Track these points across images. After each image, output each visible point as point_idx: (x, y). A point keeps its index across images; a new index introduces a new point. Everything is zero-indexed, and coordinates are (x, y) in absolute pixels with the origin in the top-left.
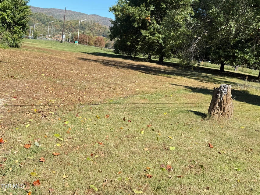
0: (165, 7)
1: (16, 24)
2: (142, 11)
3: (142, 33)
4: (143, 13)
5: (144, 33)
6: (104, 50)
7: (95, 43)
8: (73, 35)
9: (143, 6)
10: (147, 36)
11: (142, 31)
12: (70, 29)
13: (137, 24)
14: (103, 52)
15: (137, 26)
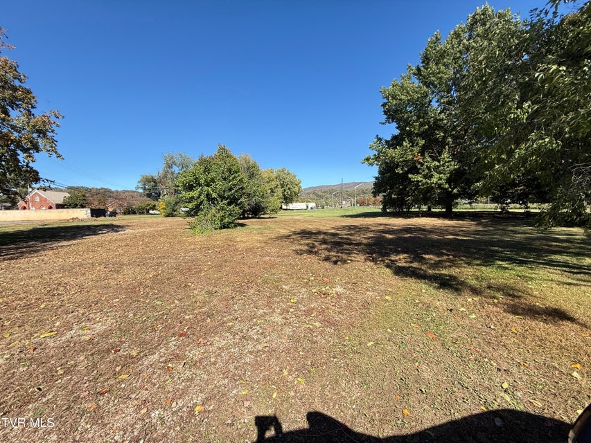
2: (405, 150)
3: (411, 179)
4: (408, 152)
5: (415, 178)
10: (419, 182)
11: (410, 176)
13: (402, 169)
15: (401, 172)
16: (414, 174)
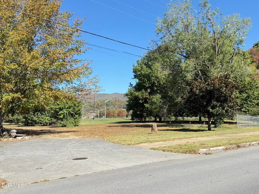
0: (156, 89)
1: (76, 114)
2: (143, 93)
3: (145, 106)
4: (144, 94)
5: (146, 105)
6: (125, 119)
7: (118, 115)
8: (100, 112)
9: (143, 91)
10: (148, 107)
11: (145, 104)
12: (97, 107)
13: (142, 101)
14: (124, 121)
15: (141, 102)
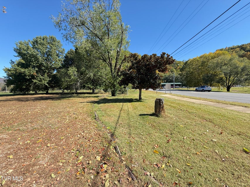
0: (44, 68)
2: (30, 70)
10: (37, 82)
15: (28, 78)
16: (34, 79)
